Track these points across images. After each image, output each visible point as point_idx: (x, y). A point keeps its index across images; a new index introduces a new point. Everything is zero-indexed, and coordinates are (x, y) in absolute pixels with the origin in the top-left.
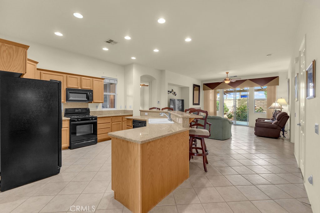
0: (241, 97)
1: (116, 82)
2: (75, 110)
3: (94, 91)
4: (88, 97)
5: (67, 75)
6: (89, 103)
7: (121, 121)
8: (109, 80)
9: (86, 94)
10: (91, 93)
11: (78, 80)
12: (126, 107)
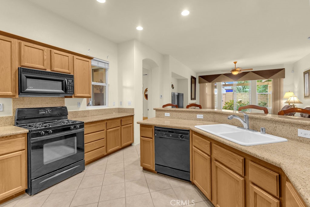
0: (226, 92)
1: (106, 67)
2: (38, 112)
3: (75, 77)
4: (65, 88)
5: (19, 41)
6: (66, 97)
7: (120, 125)
8: (97, 62)
9: (61, 83)
10: (70, 81)
11: (45, 53)
12: (121, 103)
